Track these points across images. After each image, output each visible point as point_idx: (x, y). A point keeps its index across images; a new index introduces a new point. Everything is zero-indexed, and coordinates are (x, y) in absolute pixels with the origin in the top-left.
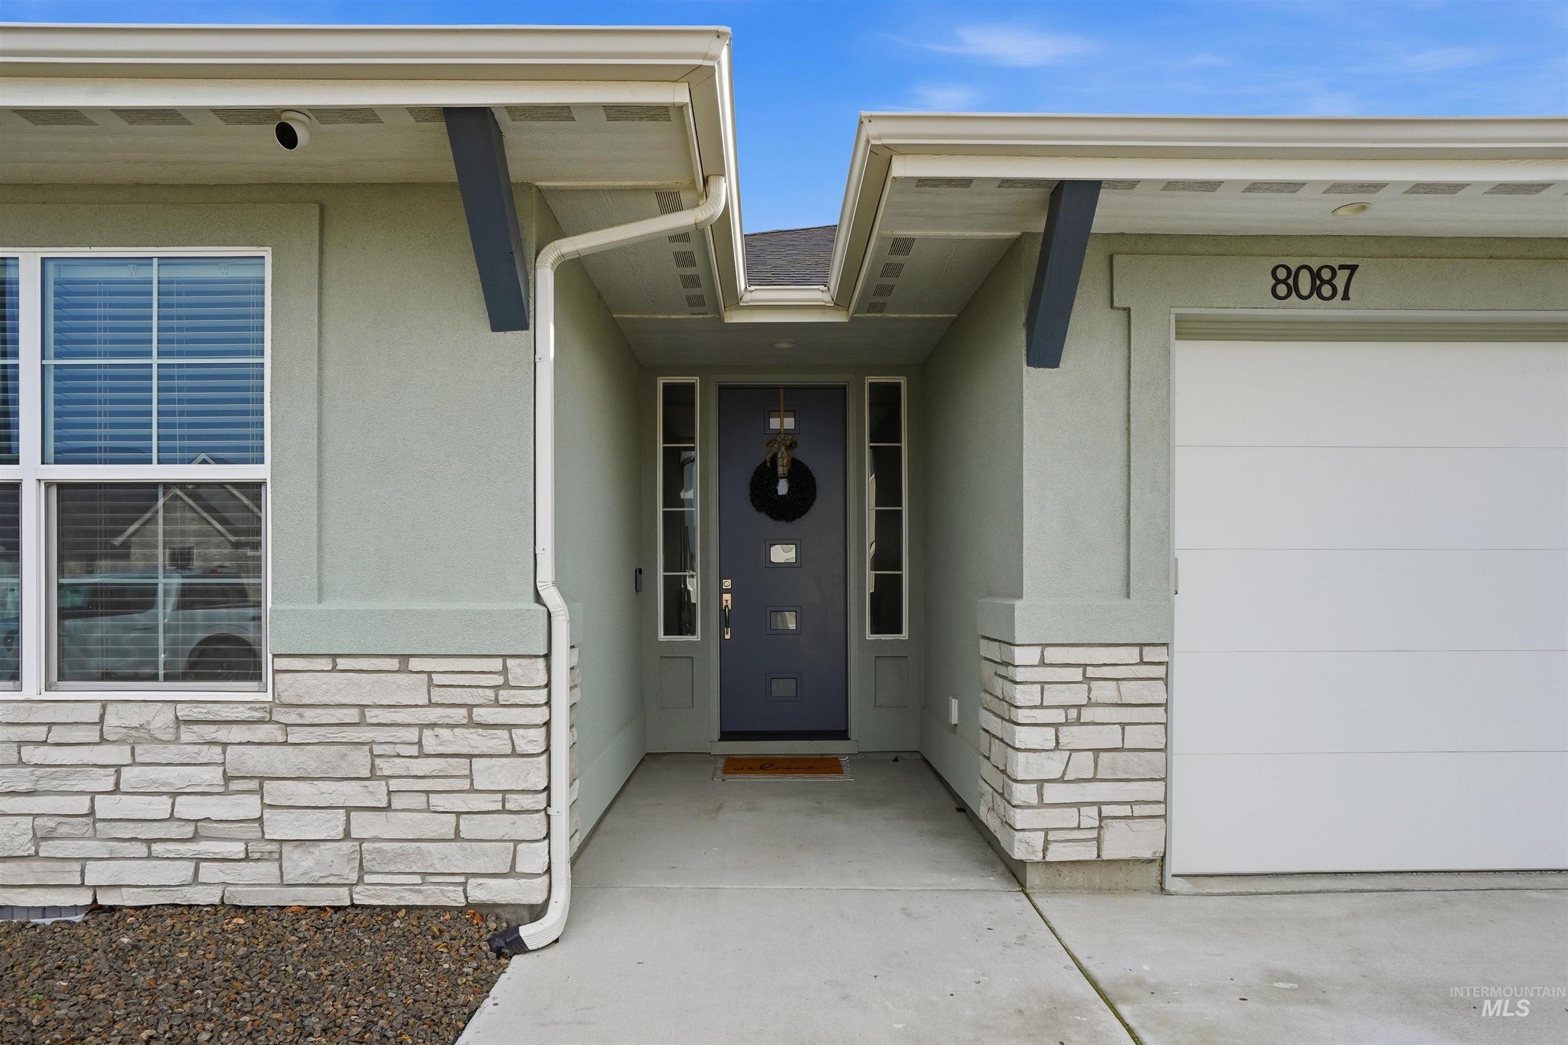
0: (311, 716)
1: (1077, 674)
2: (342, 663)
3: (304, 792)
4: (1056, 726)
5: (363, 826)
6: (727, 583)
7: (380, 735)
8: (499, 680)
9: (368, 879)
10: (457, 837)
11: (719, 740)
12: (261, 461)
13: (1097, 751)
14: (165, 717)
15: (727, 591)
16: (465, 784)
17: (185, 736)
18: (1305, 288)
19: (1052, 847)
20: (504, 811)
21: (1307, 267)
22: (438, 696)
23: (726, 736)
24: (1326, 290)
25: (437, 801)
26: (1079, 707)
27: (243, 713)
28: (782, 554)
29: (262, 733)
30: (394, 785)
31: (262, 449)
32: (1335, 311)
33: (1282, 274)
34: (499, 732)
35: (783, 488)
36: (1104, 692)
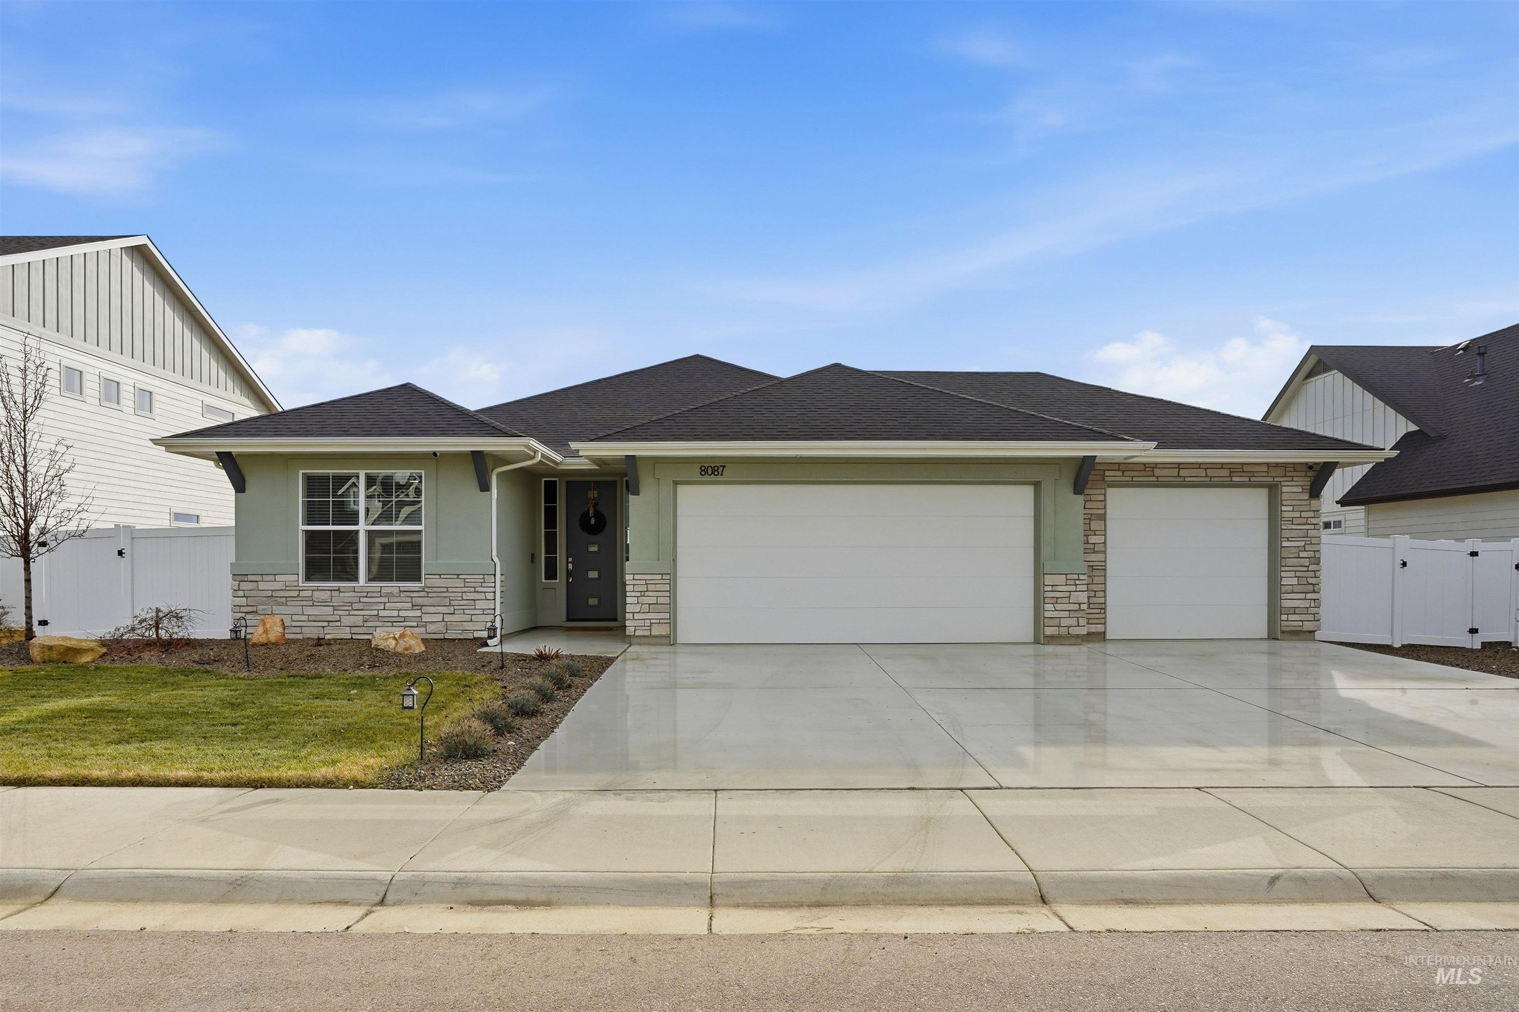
0: (434, 590)
1: (644, 582)
2: (442, 576)
3: (432, 609)
4: (638, 597)
5: (448, 618)
6: (570, 560)
7: (451, 595)
8: (482, 580)
9: (448, 632)
10: (471, 621)
11: (566, 621)
12: (421, 525)
13: (650, 604)
14: (397, 590)
15: (570, 562)
16: (473, 607)
17: (402, 595)
18: (710, 472)
19: (637, 631)
20: (483, 614)
21: (711, 466)
22: (467, 585)
23: (568, 620)
24: (716, 473)
25: (467, 612)
26: (644, 592)
27: (417, 589)
28: (594, 549)
29: (422, 594)
30: (456, 607)
31: (421, 521)
32: (719, 478)
33: (703, 468)
34: (482, 594)
35: (593, 521)
36: (651, 587)
